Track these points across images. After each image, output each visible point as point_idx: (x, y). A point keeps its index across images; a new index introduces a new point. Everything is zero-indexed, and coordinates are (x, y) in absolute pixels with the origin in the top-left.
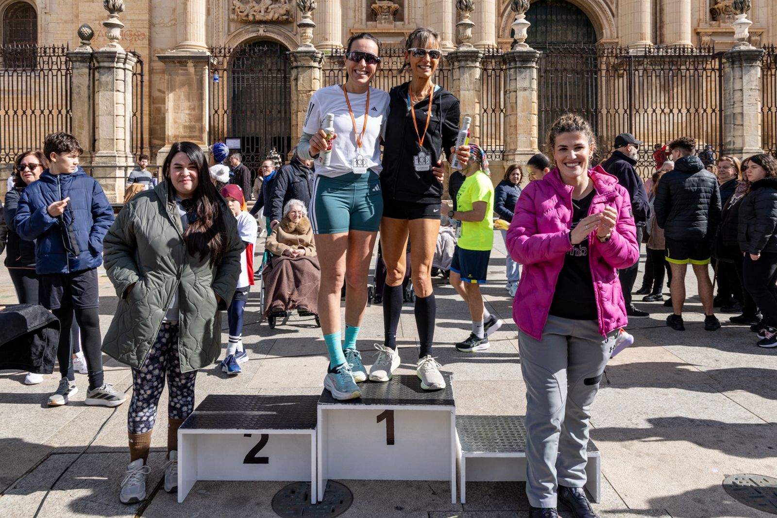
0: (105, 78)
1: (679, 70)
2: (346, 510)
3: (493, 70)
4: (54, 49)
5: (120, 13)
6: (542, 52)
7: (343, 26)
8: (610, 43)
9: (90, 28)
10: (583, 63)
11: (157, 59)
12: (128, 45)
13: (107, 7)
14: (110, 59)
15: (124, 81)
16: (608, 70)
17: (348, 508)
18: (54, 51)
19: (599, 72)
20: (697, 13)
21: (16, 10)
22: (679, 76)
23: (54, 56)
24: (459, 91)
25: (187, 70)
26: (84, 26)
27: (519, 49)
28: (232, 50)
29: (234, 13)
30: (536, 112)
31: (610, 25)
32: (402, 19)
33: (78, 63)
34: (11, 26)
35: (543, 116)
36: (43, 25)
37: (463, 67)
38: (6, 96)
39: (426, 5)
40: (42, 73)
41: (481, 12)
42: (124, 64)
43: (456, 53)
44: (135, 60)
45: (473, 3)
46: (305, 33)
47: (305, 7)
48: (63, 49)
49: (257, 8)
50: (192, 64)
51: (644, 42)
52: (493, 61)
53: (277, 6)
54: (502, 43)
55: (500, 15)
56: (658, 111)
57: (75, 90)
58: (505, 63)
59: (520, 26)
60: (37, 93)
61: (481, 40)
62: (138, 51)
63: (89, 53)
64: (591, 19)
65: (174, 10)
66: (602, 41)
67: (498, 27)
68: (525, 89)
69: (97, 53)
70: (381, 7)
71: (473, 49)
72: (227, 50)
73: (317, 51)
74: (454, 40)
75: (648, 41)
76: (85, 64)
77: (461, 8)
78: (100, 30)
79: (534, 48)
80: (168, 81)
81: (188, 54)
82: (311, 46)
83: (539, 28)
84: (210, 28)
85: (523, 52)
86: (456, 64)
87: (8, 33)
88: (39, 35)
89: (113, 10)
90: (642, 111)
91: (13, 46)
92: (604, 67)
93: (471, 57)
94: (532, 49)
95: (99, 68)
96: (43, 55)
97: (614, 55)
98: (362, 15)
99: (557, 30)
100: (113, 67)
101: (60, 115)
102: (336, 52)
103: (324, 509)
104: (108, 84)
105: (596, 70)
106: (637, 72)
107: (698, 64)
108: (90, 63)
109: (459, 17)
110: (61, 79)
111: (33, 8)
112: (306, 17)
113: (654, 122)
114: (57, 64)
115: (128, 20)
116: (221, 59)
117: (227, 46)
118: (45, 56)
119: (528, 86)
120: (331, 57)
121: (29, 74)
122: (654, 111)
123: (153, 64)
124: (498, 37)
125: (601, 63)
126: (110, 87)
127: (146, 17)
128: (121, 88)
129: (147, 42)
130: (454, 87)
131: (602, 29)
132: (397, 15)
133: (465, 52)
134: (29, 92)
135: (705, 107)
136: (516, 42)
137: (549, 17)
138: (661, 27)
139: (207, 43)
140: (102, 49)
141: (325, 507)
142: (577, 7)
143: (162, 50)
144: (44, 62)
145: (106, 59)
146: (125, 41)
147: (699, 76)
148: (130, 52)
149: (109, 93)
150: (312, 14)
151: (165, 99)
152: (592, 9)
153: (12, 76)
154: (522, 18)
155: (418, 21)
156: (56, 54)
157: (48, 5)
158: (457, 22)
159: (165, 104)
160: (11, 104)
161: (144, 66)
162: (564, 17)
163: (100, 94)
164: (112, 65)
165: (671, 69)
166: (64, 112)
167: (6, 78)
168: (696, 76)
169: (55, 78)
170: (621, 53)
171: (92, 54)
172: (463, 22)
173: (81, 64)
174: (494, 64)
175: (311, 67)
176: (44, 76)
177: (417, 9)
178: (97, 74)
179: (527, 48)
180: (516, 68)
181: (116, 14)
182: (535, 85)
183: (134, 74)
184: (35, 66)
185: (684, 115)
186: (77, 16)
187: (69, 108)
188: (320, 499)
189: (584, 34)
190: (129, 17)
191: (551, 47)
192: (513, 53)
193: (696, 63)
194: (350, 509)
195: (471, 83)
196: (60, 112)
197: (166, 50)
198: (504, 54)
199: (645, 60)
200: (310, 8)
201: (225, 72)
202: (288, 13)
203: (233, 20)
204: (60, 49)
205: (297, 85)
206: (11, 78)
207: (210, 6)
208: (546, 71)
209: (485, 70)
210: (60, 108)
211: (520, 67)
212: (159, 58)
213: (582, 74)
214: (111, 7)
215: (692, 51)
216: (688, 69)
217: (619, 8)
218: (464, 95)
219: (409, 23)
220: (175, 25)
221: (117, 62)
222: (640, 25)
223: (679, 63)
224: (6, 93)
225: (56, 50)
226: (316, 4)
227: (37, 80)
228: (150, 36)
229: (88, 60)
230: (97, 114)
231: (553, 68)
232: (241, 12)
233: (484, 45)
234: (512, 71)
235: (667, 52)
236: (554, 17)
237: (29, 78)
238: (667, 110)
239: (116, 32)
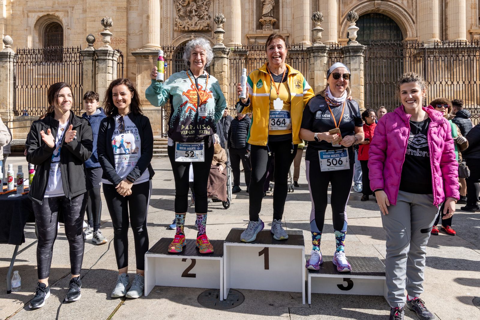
0: (101, 65)
1: (458, 56)
2: (240, 304)
3: (336, 58)
4: (73, 49)
5: (111, 27)
6: (367, 46)
7: (242, 33)
8: (412, 40)
9: (93, 37)
10: (394, 53)
11: (131, 54)
12: (115, 46)
13: (103, 24)
14: (104, 55)
15: (112, 67)
16: (410, 57)
17: (242, 303)
18: (73, 50)
19: (404, 58)
20: (470, 20)
21: (52, 27)
22: (458, 61)
23: (73, 53)
24: (314, 71)
25: (149, 61)
26: (90, 35)
27: (352, 44)
28: (175, 48)
29: (176, 26)
30: (363, 84)
31: (412, 28)
32: (278, 28)
33: (86, 57)
34: (49, 37)
35: (368, 87)
36: (66, 36)
37: (316, 56)
38: (46, 77)
39: (293, 18)
40: (66, 63)
41: (328, 22)
42: (113, 57)
43: (312, 47)
44: (119, 54)
45: (322, 17)
46: (219, 37)
47: (218, 22)
48: (78, 49)
49: (190, 22)
50: (152, 57)
51: (433, 39)
52: (336, 53)
53: (202, 21)
54: (341, 42)
55: (340, 24)
56: (444, 83)
57: (85, 73)
58: (343, 53)
59: (352, 30)
60: (63, 76)
61: (328, 40)
62: (120, 50)
63: (93, 51)
64: (399, 25)
65: (141, 25)
66: (407, 39)
67: (339, 32)
68: (356, 70)
69: (97, 51)
70: (265, 21)
71: (322, 45)
72: (172, 48)
73: (226, 48)
74: (311, 40)
75: (437, 39)
76: (90, 58)
77: (315, 20)
78: (98, 37)
79: (362, 44)
80: (138, 67)
81: (149, 51)
82: (222, 45)
83: (365, 32)
84: (162, 35)
85: (354, 46)
86: (312, 54)
87: (47, 41)
88: (64, 42)
89: (106, 25)
90: (432, 83)
91: (50, 48)
92: (407, 55)
93: (321, 50)
94: (360, 44)
95: (98, 59)
96: (67, 52)
97: (414, 47)
98: (253, 26)
99: (377, 33)
100: (106, 59)
101: (76, 88)
102: (238, 48)
103: (227, 303)
104: (103, 69)
105: (403, 57)
106: (429, 59)
107: (470, 52)
108: (93, 57)
109: (314, 25)
110: (77, 67)
111: (61, 26)
112: (219, 27)
113: (441, 90)
114: (74, 57)
115: (115, 32)
116: (168, 53)
117: (172, 46)
118: (68, 53)
119: (358, 67)
120: (235, 51)
121: (59, 64)
122: (441, 83)
123: (129, 58)
124: (339, 38)
125: (406, 53)
126: (104, 71)
127: (125, 30)
128: (111, 71)
129: (126, 45)
130: (311, 69)
131: (406, 31)
132: (276, 25)
133: (318, 47)
134: (59, 75)
135: (475, 80)
136: (350, 40)
137: (372, 25)
138: (446, 30)
139: (161, 45)
140: (99, 49)
141: (228, 302)
142: (390, 18)
143: (134, 49)
144: (67, 57)
145: (102, 55)
146: (113, 44)
147: (471, 60)
148: (116, 50)
149: (104, 74)
150: (223, 26)
151: (136, 78)
152: (400, 19)
153: (49, 65)
154: (354, 25)
155: (289, 29)
156: (74, 52)
157: (69, 24)
158: (312, 28)
159: (135, 81)
160: (49, 82)
161: (124, 58)
162: (382, 24)
163: (99, 75)
164: (106, 58)
165: (452, 56)
166: (78, 86)
167: (46, 67)
168: (469, 60)
169: (73, 66)
170: (418, 46)
171: (94, 52)
172: (316, 28)
173: (88, 58)
174: (336, 54)
175: (222, 57)
176: (67, 65)
177: (287, 21)
178: (97, 63)
179: (357, 44)
180: (350, 56)
181: (108, 28)
182: (362, 67)
183: (118, 63)
184: (62, 59)
185: (461, 86)
186: (86, 30)
187: (81, 84)
188: (225, 298)
189: (394, 35)
190: (115, 30)
191: (373, 43)
192: (348, 47)
193: (469, 52)
194: (243, 304)
195: (321, 66)
196: (76, 86)
197: (137, 49)
198: (343, 48)
199: (435, 51)
200: (222, 22)
201: (171, 61)
202: (208, 25)
203: (176, 30)
204: (76, 49)
205: (214, 68)
206: (48, 66)
207: (162, 22)
208: (370, 58)
209: (330, 58)
210: (76, 84)
211: (352, 56)
212: (133, 54)
213: (394, 60)
214: (105, 23)
215: (466, 44)
216: (463, 56)
217: (418, 17)
218: (317, 74)
219: (282, 30)
220: (142, 34)
221: (108, 56)
222: (432, 28)
223: (457, 52)
224: (46, 75)
225: (74, 49)
226: (225, 19)
227: (63, 68)
228: (127, 41)
229: (92, 55)
230: (97, 87)
231: (374, 56)
232: (180, 25)
233: (330, 43)
234: (348, 58)
235: (449, 45)
236: (375, 25)
237: (58, 66)
238: (449, 83)
239: (108, 38)
